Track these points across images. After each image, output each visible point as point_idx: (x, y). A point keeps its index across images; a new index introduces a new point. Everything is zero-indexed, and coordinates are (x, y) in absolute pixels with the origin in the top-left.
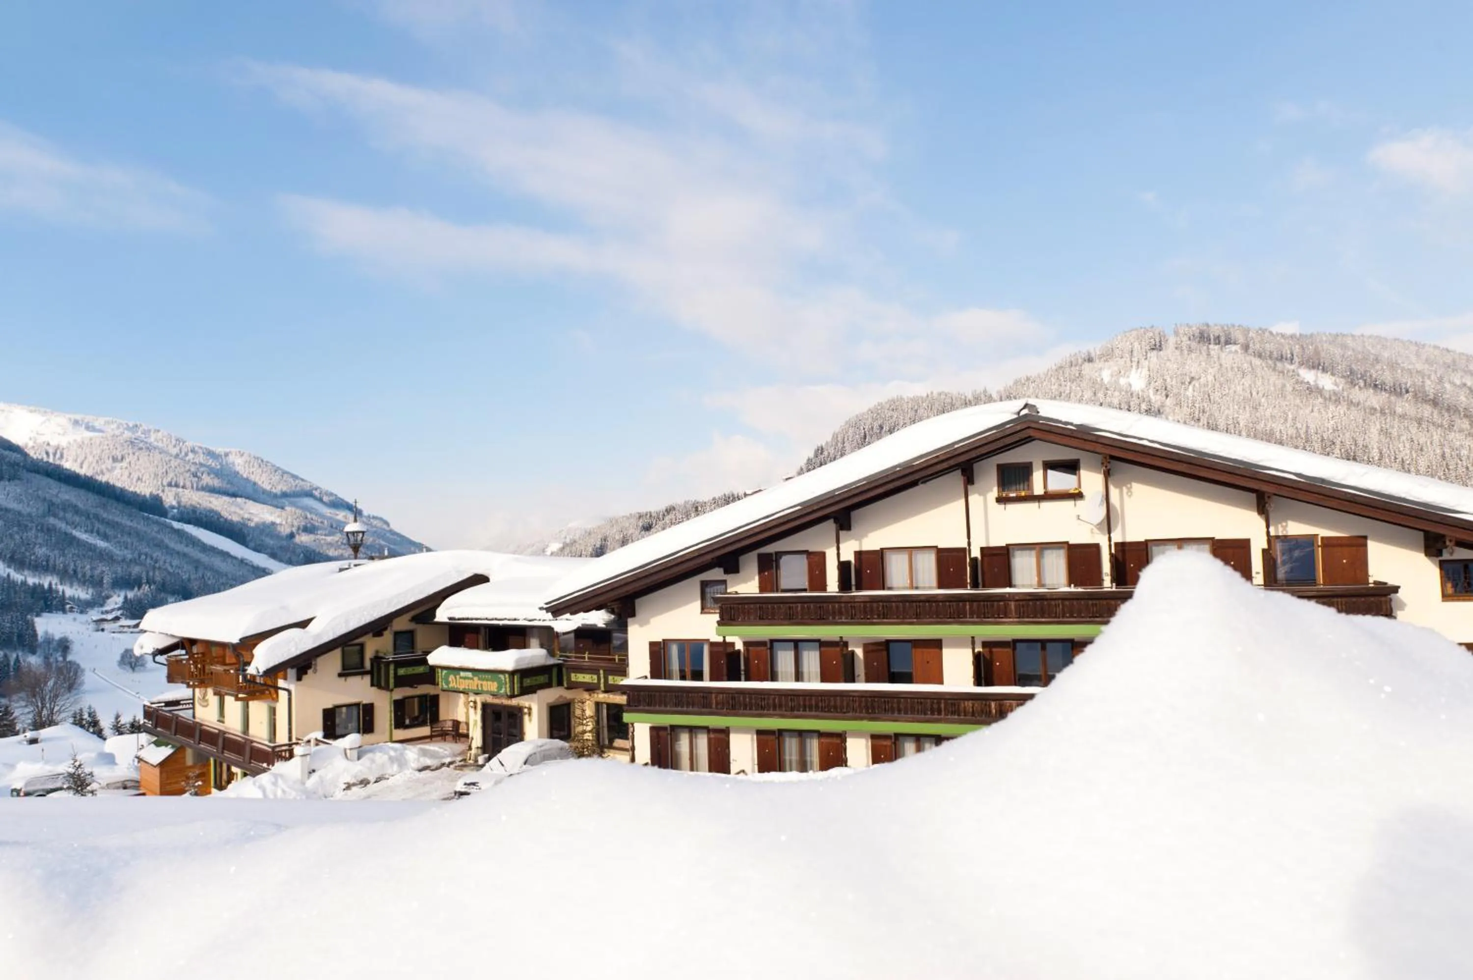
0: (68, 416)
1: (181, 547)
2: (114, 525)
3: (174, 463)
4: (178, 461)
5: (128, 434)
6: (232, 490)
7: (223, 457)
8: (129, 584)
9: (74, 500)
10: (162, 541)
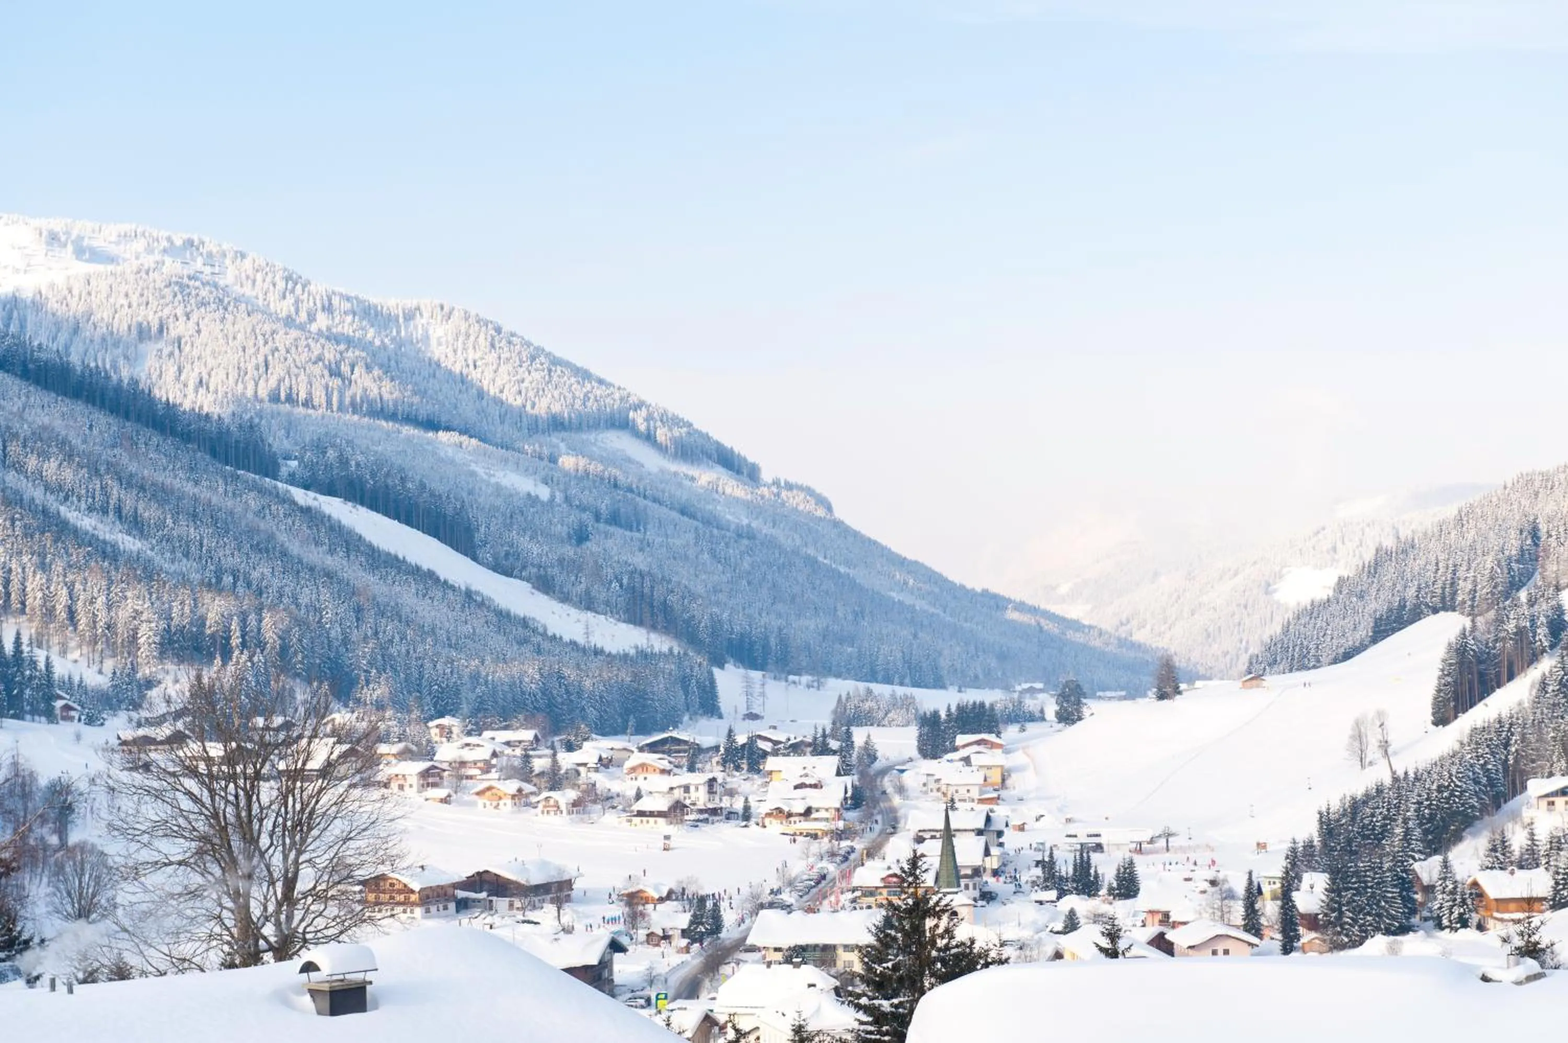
0: (36, 222)
1: (316, 556)
2: (161, 495)
3: (283, 339)
4: (294, 333)
5: (172, 267)
6: (425, 410)
7: (401, 320)
8: (198, 649)
9: (58, 424)
10: (271, 537)
